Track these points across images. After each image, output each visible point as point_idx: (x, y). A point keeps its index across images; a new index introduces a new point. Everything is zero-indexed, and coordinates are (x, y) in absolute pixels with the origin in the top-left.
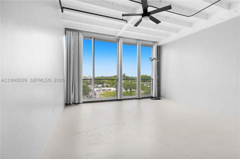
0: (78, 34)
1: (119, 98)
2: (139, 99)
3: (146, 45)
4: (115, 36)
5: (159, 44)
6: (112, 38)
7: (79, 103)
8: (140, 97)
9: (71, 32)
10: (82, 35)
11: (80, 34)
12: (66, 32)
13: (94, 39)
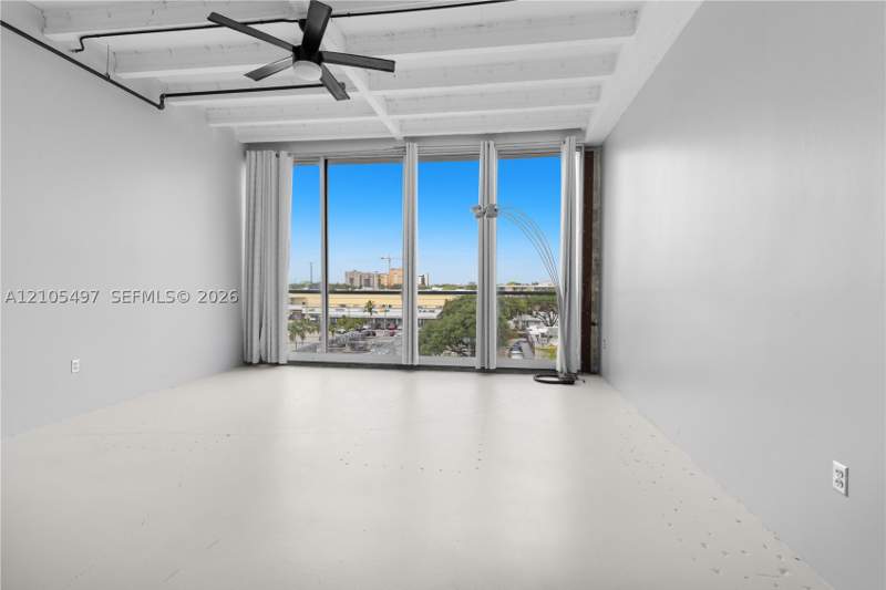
0: (277, 156)
2: (484, 371)
4: (393, 139)
6: (380, 148)
7: (277, 364)
9: (259, 153)
10: (289, 155)
11: (283, 154)
12: (245, 154)
13: (326, 161)
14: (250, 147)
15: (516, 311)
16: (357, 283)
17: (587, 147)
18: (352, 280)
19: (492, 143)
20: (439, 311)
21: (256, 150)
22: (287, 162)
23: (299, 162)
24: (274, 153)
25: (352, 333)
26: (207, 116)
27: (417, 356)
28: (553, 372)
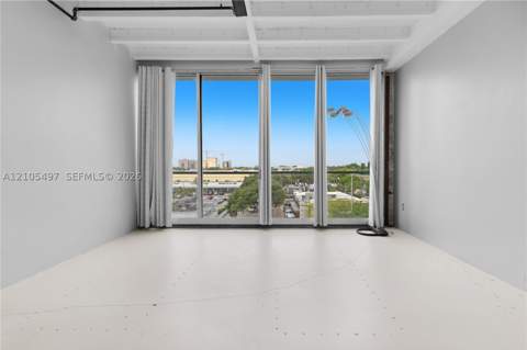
0: (163, 71)
1: (261, 223)
3: (345, 75)
4: (251, 62)
5: (391, 66)
6: (242, 69)
8: (325, 225)
9: (149, 68)
10: (173, 70)
11: (168, 69)
12: (137, 69)
13: (201, 76)
14: (141, 63)
15: (286, 182)
16: (186, 166)
17: (387, 73)
18: (183, 165)
19: (324, 67)
20: (240, 184)
21: (146, 65)
22: (171, 76)
23: (180, 76)
24: (160, 69)
25: (186, 198)
26: (110, 34)
27: (271, 218)
28: (366, 227)
